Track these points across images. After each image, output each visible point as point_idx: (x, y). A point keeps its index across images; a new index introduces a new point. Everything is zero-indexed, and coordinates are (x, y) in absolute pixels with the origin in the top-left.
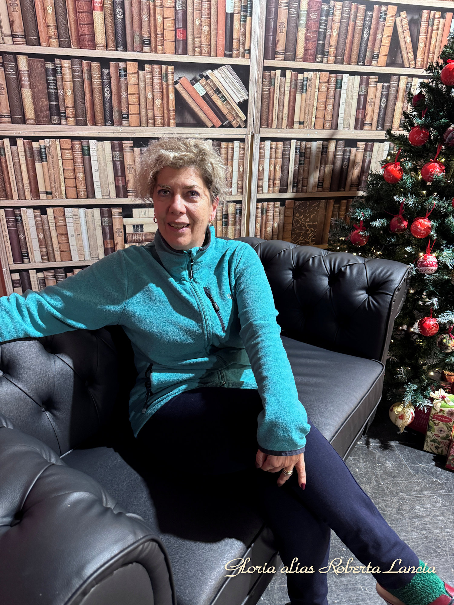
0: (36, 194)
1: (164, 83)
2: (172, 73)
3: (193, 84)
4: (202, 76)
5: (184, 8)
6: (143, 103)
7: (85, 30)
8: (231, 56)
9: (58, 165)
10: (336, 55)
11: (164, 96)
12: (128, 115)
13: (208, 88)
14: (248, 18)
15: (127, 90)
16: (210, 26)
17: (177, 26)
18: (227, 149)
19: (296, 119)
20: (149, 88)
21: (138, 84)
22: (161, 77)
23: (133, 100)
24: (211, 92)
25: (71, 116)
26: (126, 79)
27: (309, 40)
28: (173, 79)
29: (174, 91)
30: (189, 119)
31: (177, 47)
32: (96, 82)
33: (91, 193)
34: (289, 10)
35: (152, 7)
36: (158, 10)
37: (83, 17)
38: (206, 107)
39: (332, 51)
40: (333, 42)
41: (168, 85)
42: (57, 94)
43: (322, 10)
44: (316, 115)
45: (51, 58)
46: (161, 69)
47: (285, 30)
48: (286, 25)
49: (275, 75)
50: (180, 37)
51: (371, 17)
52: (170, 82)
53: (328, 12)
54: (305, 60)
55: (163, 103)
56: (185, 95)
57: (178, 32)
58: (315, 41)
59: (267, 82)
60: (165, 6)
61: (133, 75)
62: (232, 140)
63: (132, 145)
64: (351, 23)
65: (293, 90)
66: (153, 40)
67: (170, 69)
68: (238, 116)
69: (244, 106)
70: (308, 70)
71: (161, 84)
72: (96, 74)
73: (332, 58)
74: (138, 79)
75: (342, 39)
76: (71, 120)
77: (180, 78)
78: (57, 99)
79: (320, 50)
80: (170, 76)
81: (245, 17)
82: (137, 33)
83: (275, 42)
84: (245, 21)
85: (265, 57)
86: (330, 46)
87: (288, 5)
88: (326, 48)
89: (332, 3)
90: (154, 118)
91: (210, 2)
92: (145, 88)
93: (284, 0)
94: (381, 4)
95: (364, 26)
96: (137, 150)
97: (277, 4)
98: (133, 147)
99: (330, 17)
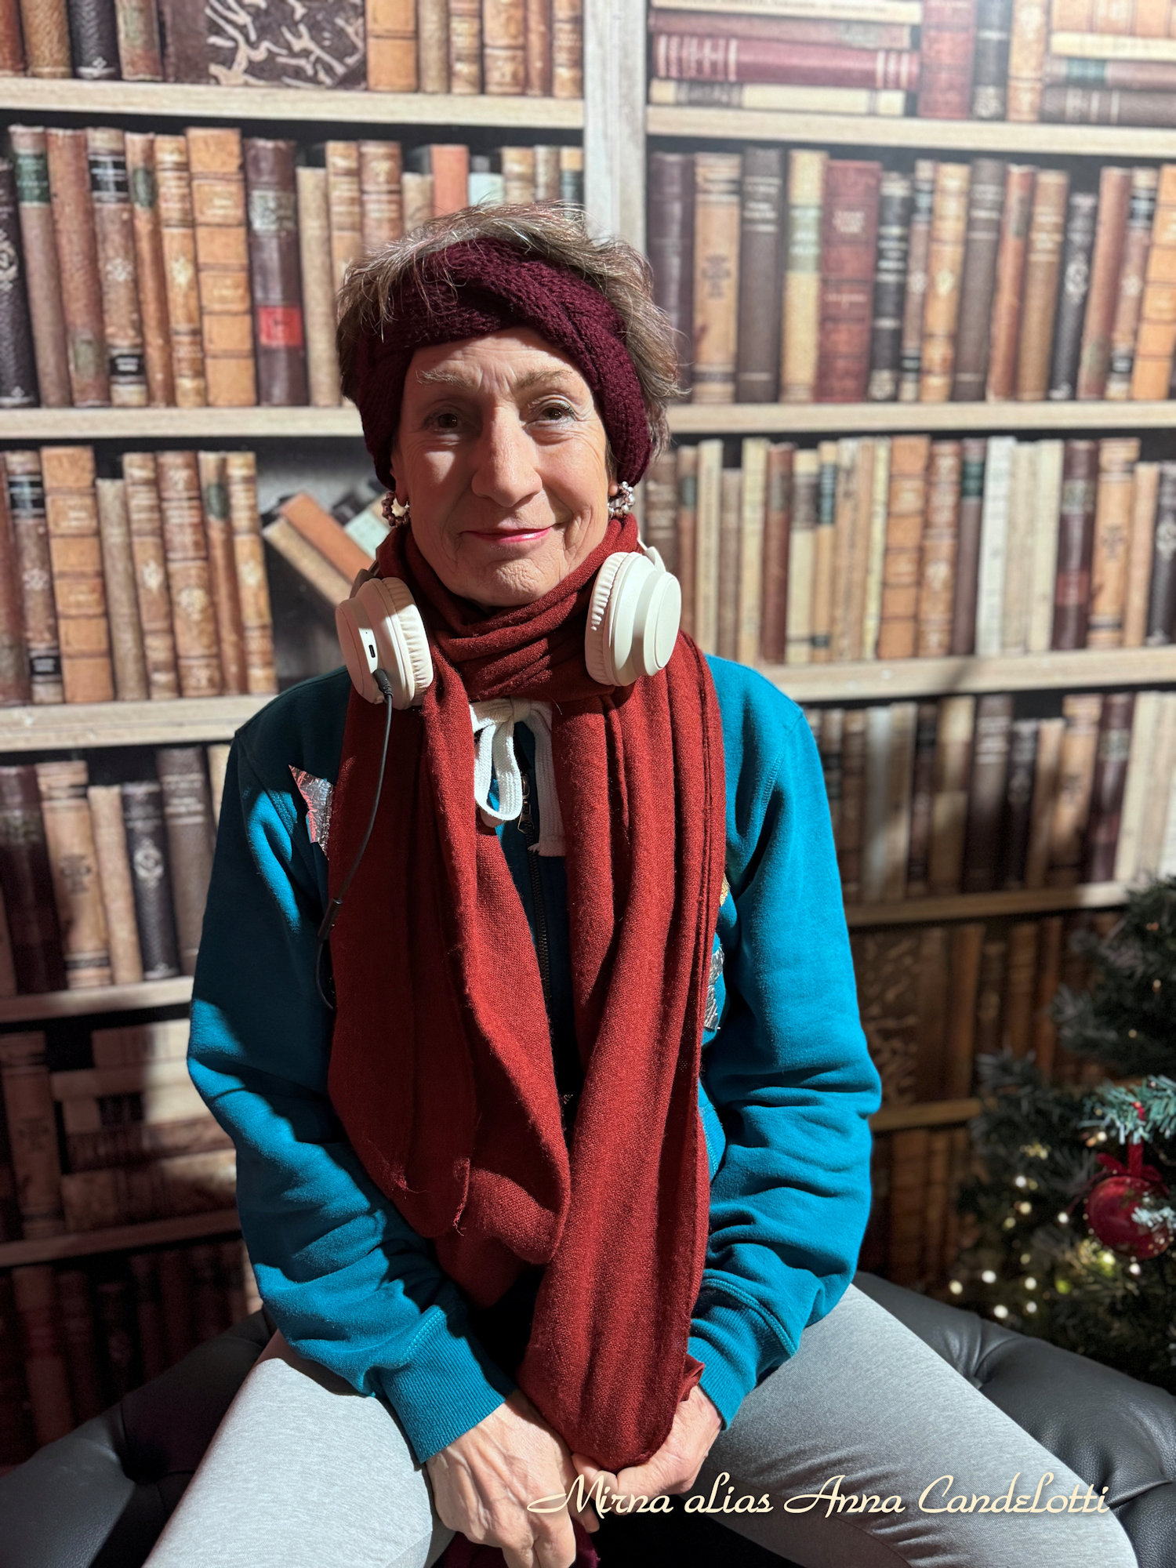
1: (216, 526)
2: (249, 481)
3: (343, 521)
5: (289, 225)
6: (121, 608)
10: (954, 366)
11: (217, 574)
12: (57, 660)
15: (46, 562)
17: (259, 295)
19: (798, 624)
20: (146, 547)
21: (98, 533)
22: (200, 498)
23: (76, 597)
26: (43, 516)
27: (835, 320)
28: (253, 508)
29: (259, 551)
31: (264, 376)
34: (743, 206)
35: (143, 225)
36: (173, 237)
39: (937, 352)
40: (940, 318)
41: (230, 532)
43: (883, 202)
44: (883, 605)
46: (195, 466)
47: (729, 286)
48: (732, 265)
49: (696, 464)
50: (276, 338)
51: (1094, 214)
52: (242, 517)
53: (910, 207)
54: (822, 392)
55: (212, 606)
56: (309, 566)
57: (264, 320)
58: (861, 320)
59: (663, 490)
60: (200, 218)
61: (75, 501)
63: (82, 778)
64: (1011, 243)
65: (776, 516)
66: (154, 355)
67: (239, 465)
70: (835, 436)
71: (202, 527)
73: (937, 382)
74: (97, 512)
75: (975, 307)
77: (283, 500)
79: (885, 352)
80: (240, 497)
82: (83, 331)
83: (691, 336)
86: (925, 336)
87: (740, 190)
88: (911, 346)
89: (924, 169)
90: (175, 664)
91: (397, 193)
92: (129, 548)
93: (717, 170)
94: (1130, 162)
95: (1064, 251)
96: (105, 797)
97: (691, 188)
98: (86, 786)
99: (920, 226)
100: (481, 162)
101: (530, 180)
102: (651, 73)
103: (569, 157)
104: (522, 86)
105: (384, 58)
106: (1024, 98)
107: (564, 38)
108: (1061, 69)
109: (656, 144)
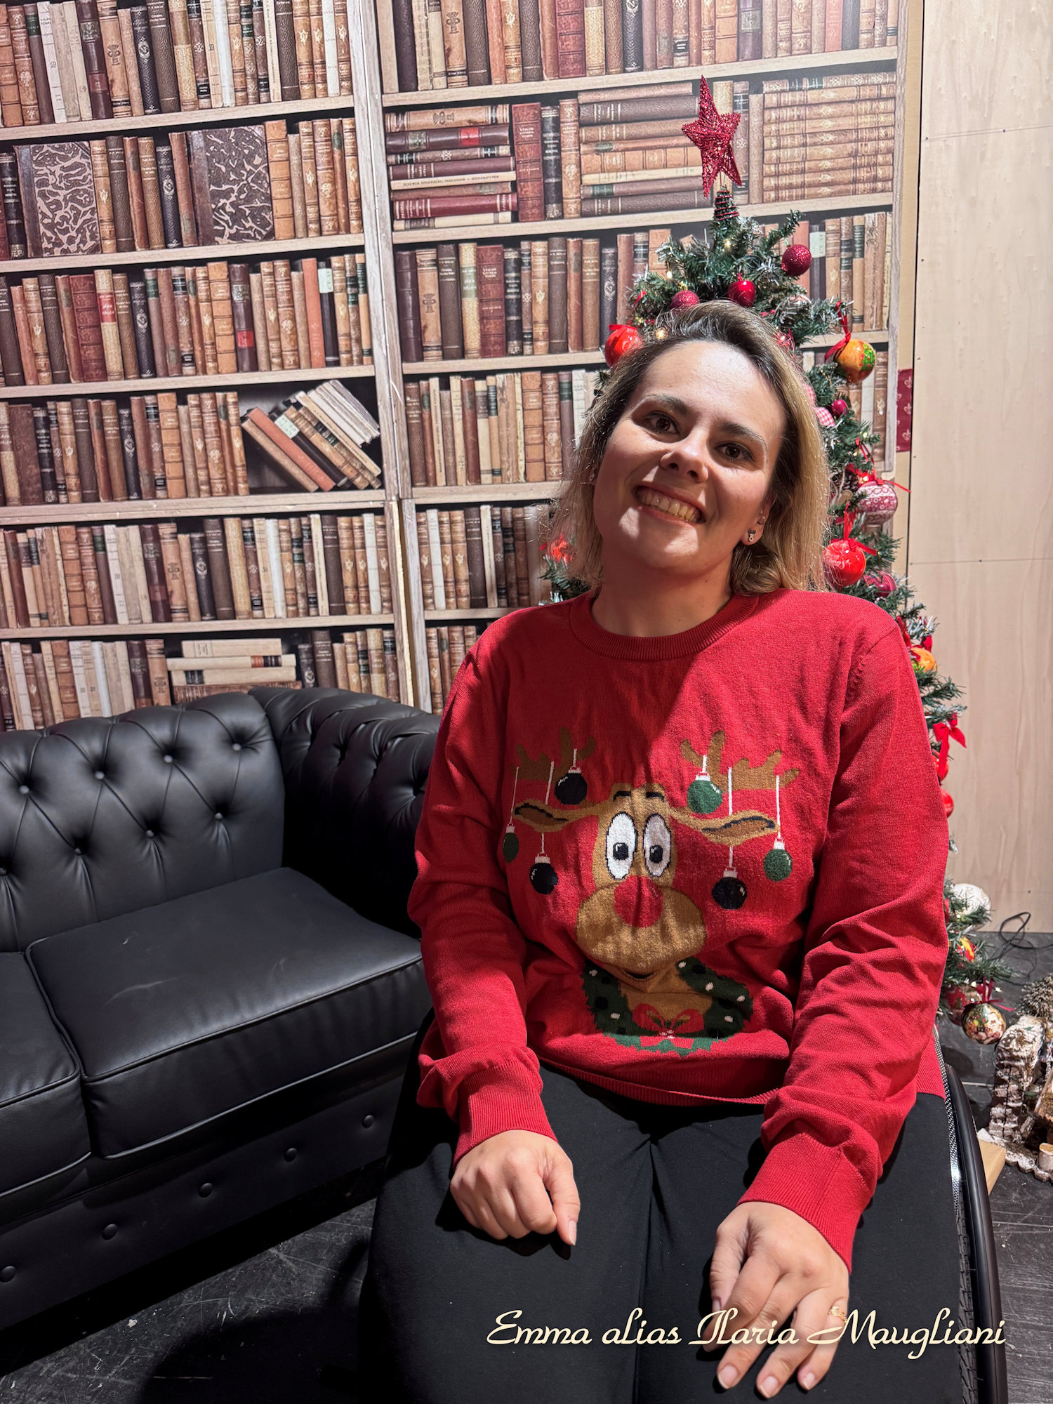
0: (24, 619)
1: (223, 422)
2: (235, 403)
3: (273, 419)
4: (288, 404)
5: (247, 297)
6: (188, 459)
7: (91, 353)
8: (337, 363)
9: (57, 569)
10: (550, 336)
11: (224, 443)
12: (165, 480)
13: (302, 424)
14: (361, 297)
15: (160, 440)
16: (294, 319)
17: (237, 327)
18: (351, 528)
19: (485, 465)
20: (197, 433)
21: (179, 427)
22: (217, 412)
23: (171, 454)
24: (307, 431)
25: (74, 488)
26: (159, 421)
27: (487, 318)
28: (237, 415)
29: (240, 433)
30: (272, 479)
31: (240, 360)
32: (111, 430)
33: (110, 615)
34: (439, 271)
35: (192, 303)
36: (204, 306)
37: (87, 334)
38: (302, 457)
39: (540, 330)
40: (540, 313)
41: (229, 425)
42: (51, 455)
43: (506, 262)
44: (526, 454)
45: (40, 402)
47: (435, 307)
48: (436, 298)
49: (428, 388)
50: (244, 344)
51: (615, 256)
52: (233, 419)
53: (519, 263)
54: (485, 352)
55: (223, 456)
56: (260, 438)
57: (239, 337)
58: (501, 317)
59: (414, 402)
60: (213, 298)
61: (170, 414)
62: (358, 512)
63: (175, 530)
64: (573, 274)
65: (468, 412)
66: (198, 354)
67: (232, 397)
68: (363, 467)
69: (374, 449)
70: (494, 372)
71: (218, 423)
72: (109, 418)
73: (541, 344)
74: (178, 419)
75: (557, 307)
76: (75, 494)
77: (249, 411)
78: (52, 464)
79: (513, 331)
80: (232, 410)
81: (356, 295)
82: (171, 347)
83: (420, 331)
84: (356, 302)
85: (405, 357)
86: (533, 323)
87: (437, 263)
88: (526, 328)
89: (525, 245)
90: (209, 482)
91: (289, 280)
92: (190, 433)
93: (426, 256)
94: (630, 230)
95: (601, 275)
96: (184, 538)
97: (415, 265)
98: (176, 533)
99: (525, 271)
100: (322, 264)
101: (343, 269)
102: (393, 217)
103: (359, 258)
104: (337, 231)
105: (281, 226)
106: (572, 206)
107: (353, 208)
108: (590, 191)
109: (397, 248)
